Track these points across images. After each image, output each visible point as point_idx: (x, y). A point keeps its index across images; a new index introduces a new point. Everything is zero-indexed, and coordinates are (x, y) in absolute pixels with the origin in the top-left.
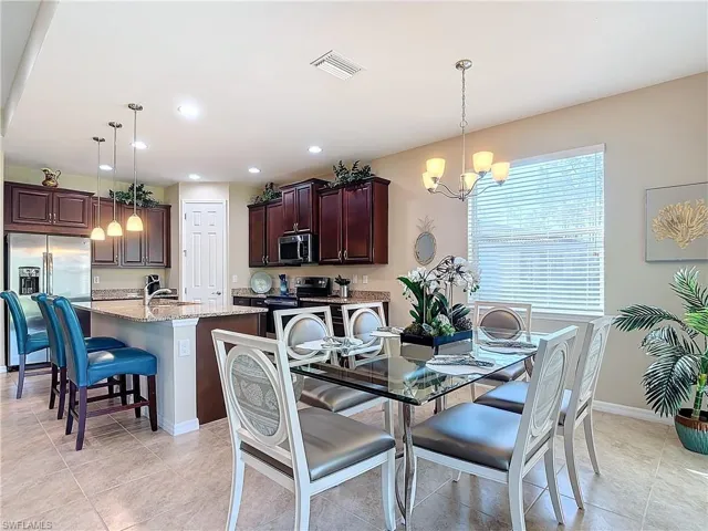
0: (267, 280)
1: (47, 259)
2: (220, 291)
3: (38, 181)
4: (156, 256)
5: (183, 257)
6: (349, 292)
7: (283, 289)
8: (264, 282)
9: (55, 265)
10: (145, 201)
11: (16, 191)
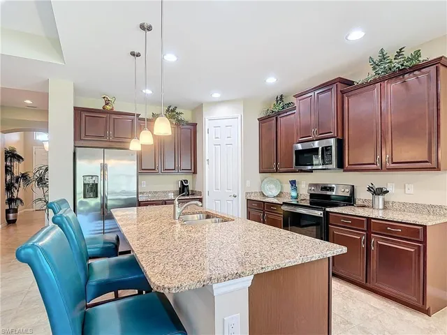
0: (276, 185)
1: (104, 168)
2: (236, 194)
3: (99, 105)
4: (186, 164)
5: (207, 166)
6: (385, 203)
7: (294, 194)
8: (272, 186)
9: (109, 173)
10: (178, 120)
11: (84, 114)
